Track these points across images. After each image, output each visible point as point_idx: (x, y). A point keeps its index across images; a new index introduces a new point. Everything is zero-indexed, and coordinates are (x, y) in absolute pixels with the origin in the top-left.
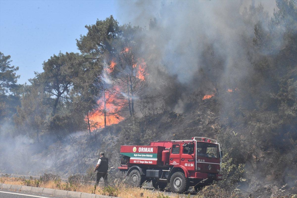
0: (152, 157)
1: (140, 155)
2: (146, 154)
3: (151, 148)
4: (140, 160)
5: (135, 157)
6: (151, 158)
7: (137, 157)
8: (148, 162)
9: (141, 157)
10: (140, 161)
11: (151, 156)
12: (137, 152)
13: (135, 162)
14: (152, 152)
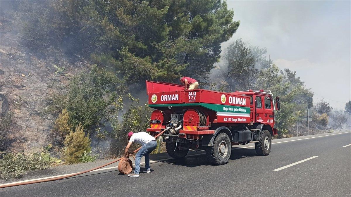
0: (246, 113)
1: (232, 109)
2: (238, 108)
3: (244, 99)
4: (231, 117)
5: (225, 111)
6: (244, 113)
7: (228, 111)
8: (242, 120)
9: (233, 112)
10: (232, 119)
11: (245, 110)
12: (227, 104)
13: (225, 120)
14: (245, 104)
